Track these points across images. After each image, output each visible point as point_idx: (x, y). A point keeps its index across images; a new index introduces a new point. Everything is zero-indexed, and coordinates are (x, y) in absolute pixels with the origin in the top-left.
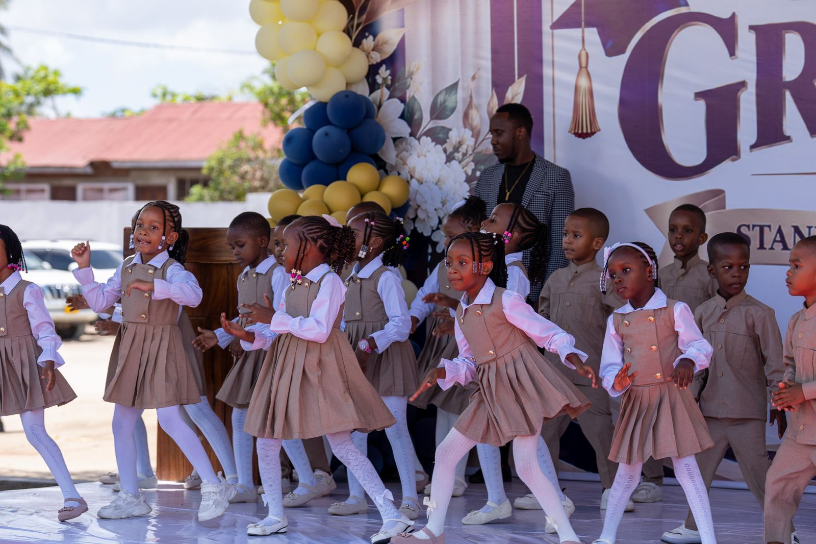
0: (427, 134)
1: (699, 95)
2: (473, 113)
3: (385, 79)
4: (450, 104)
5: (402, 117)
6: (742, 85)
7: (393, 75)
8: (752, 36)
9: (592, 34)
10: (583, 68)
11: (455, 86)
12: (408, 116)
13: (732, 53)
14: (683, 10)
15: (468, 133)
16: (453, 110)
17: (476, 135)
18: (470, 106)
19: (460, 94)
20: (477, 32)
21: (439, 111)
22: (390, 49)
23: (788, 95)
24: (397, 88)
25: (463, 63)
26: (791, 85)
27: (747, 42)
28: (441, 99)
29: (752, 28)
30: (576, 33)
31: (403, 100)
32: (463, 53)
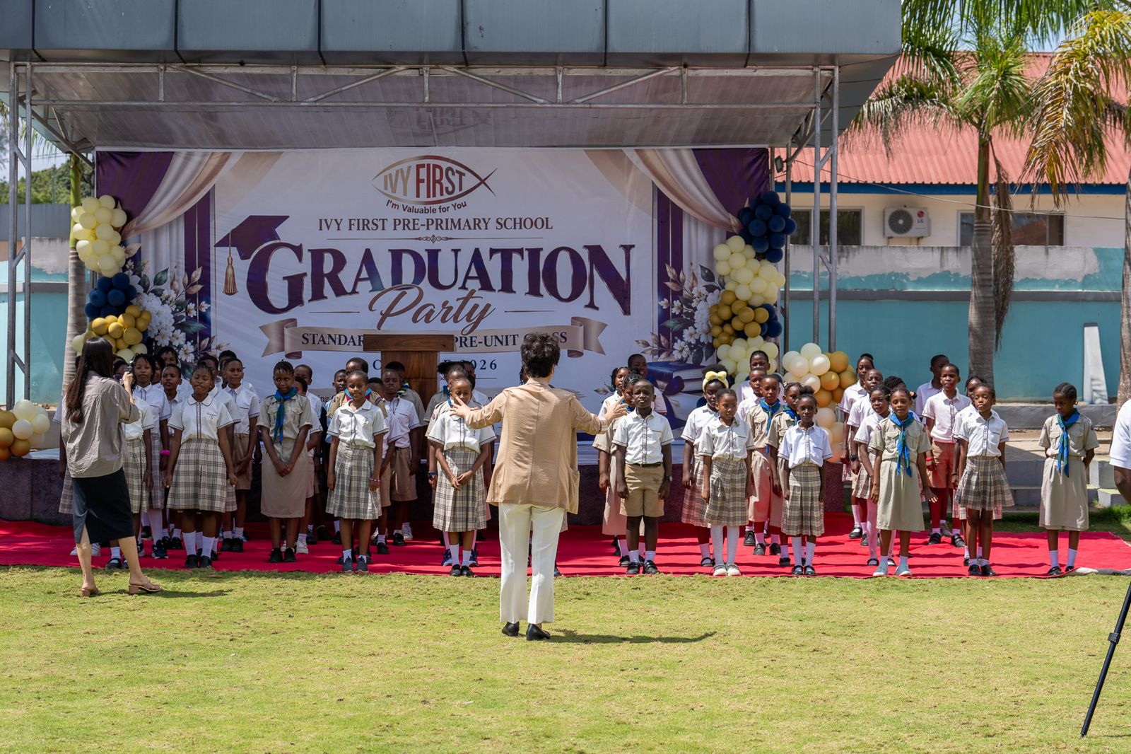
0: (152, 292)
1: (285, 278)
2: (176, 283)
3: (130, 266)
4: (164, 278)
5: (139, 283)
6: (305, 274)
7: (135, 264)
8: (310, 254)
9: (234, 250)
10: (230, 264)
11: (166, 270)
12: (144, 284)
13: (300, 260)
14: (278, 241)
15: (173, 292)
16: (165, 281)
17: (177, 292)
18: (174, 279)
19: (169, 274)
20: (178, 246)
21: (158, 281)
22: (134, 252)
23: (326, 279)
24: (138, 270)
25: (171, 260)
26: (327, 275)
27: (307, 257)
28: (159, 276)
29: (309, 250)
30: (227, 249)
31: (140, 276)
32: (171, 255)
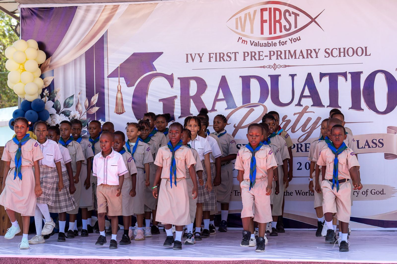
0: (63, 113)
1: (160, 100)
2: (79, 106)
3: (47, 94)
4: (71, 102)
5: (53, 107)
6: (176, 97)
7: (50, 92)
8: (179, 81)
9: (122, 79)
10: (119, 91)
11: (73, 96)
12: (56, 107)
13: (172, 86)
14: (155, 72)
15: (78, 112)
16: (72, 105)
17: (80, 113)
18: (78, 103)
19: (74, 99)
20: (80, 78)
21: (67, 105)
22: (48, 84)
23: (191, 101)
24: (52, 97)
25: (76, 89)
26: (192, 97)
27: (177, 83)
28: (67, 101)
29: (179, 78)
30: (117, 79)
31: (53, 101)
32: (75, 85)
